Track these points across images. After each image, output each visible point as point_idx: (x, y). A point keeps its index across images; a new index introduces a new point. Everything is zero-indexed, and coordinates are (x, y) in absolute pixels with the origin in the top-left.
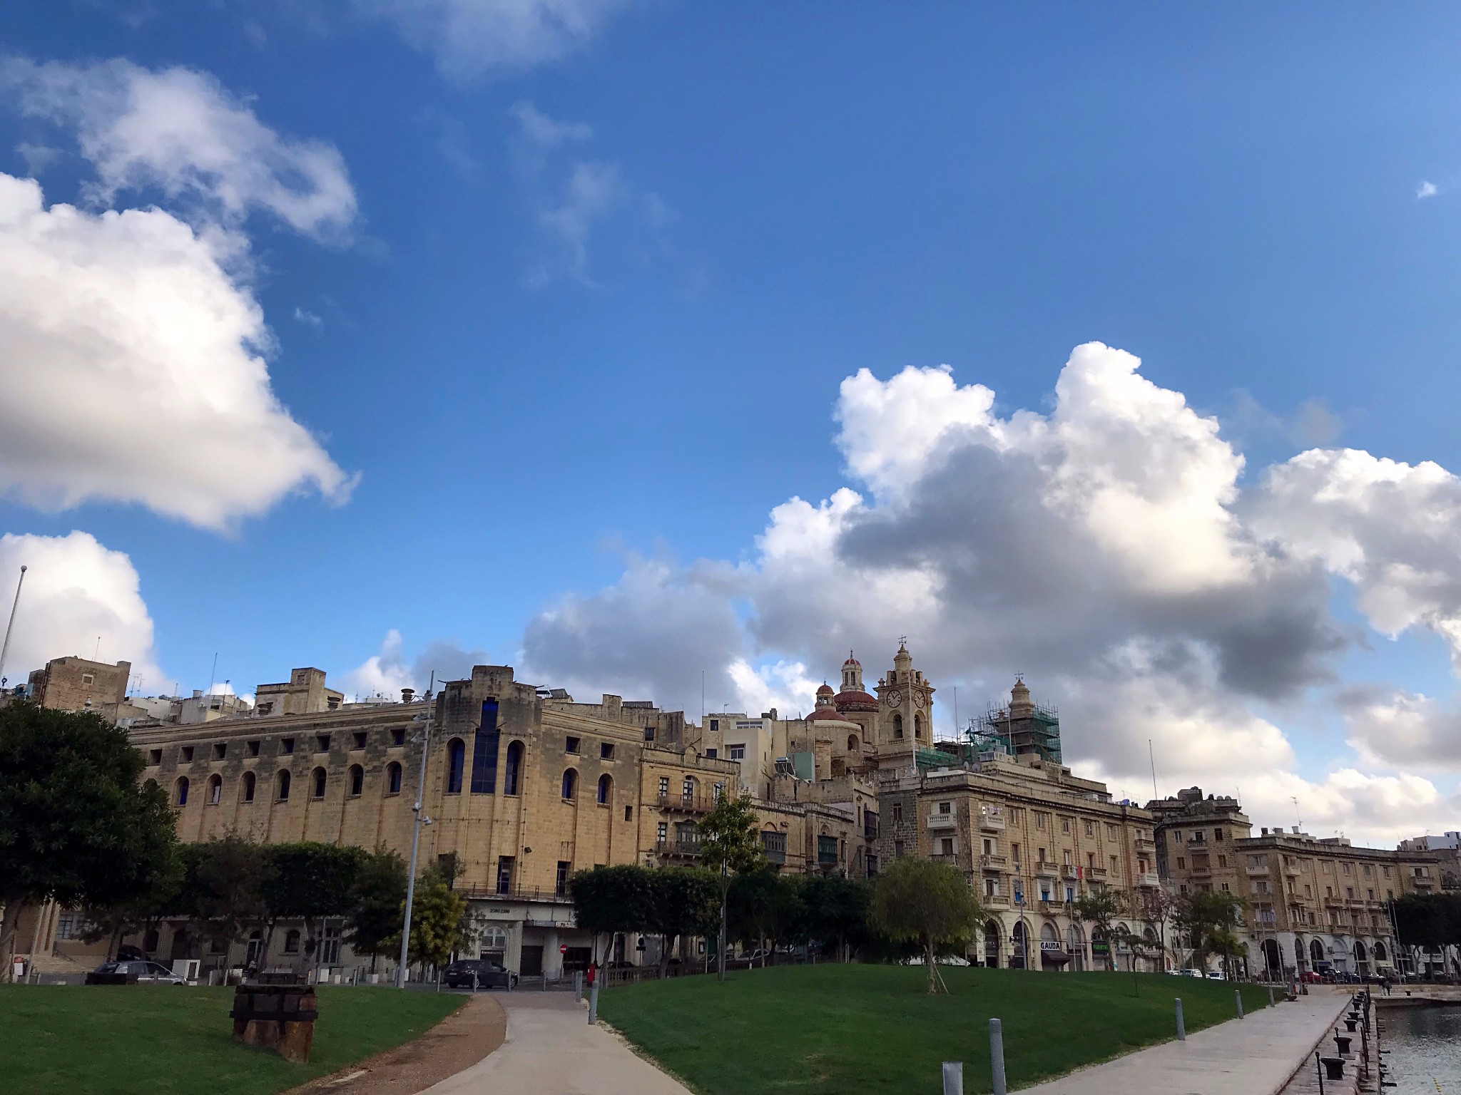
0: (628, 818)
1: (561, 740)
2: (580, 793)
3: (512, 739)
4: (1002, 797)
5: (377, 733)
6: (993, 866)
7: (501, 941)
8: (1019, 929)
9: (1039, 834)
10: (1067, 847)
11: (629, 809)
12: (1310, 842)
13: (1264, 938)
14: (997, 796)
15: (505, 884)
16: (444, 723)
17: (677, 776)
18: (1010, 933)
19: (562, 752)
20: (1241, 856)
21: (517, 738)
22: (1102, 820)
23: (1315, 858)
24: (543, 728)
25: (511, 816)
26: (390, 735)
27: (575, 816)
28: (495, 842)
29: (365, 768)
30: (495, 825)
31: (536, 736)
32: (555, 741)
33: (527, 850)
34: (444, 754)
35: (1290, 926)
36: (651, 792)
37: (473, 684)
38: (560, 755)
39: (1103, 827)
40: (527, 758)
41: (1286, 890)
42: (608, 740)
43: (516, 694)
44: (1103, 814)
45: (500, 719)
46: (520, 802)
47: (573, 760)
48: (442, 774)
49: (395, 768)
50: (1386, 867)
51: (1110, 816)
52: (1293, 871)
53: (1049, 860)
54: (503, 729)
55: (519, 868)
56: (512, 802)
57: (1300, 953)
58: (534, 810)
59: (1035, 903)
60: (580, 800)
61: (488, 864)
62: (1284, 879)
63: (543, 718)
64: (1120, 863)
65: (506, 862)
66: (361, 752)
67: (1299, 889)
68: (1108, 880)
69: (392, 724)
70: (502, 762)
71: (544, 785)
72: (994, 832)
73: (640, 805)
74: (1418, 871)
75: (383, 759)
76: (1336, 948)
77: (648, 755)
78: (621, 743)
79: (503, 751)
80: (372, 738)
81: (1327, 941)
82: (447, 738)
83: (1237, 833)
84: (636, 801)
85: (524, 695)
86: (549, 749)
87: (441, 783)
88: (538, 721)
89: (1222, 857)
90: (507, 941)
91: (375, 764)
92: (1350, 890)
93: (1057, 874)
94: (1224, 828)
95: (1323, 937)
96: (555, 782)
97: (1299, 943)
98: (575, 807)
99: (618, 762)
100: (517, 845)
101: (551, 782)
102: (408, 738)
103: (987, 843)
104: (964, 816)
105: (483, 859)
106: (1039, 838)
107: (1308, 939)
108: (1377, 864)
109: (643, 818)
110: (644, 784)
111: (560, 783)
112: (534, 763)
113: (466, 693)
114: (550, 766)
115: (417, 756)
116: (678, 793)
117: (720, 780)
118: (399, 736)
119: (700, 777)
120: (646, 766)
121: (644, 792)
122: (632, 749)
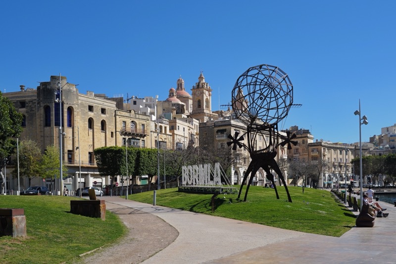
0: (112, 136)
1: (86, 106)
2: (95, 127)
3: (68, 106)
11: (112, 133)
15: (70, 160)
16: (41, 99)
17: (129, 121)
18: (242, 175)
20: (310, 149)
21: (70, 105)
23: (332, 149)
24: (80, 101)
25: (69, 135)
26: (19, 104)
27: (93, 135)
28: (66, 145)
30: (65, 139)
31: (77, 104)
32: (84, 107)
34: (42, 111)
35: (322, 171)
36: (120, 127)
37: (51, 83)
38: (86, 112)
40: (75, 113)
41: (322, 159)
42: (103, 107)
43: (68, 88)
45: (64, 97)
46: (73, 130)
47: (91, 115)
48: (42, 119)
52: (325, 153)
54: (65, 102)
55: (75, 154)
56: (70, 129)
61: (64, 153)
62: (322, 156)
63: (79, 98)
65: (70, 153)
67: (326, 159)
69: (19, 99)
71: (82, 124)
73: (116, 132)
76: (335, 178)
77: (118, 113)
78: (108, 108)
79: (66, 110)
82: (42, 105)
83: (309, 141)
84: (114, 130)
85: (71, 88)
86: (82, 110)
87: (42, 122)
88: (77, 99)
89: (303, 149)
94: (305, 139)
98: (93, 132)
99: (108, 115)
100: (73, 146)
101: (84, 122)
102: (27, 105)
109: (117, 136)
110: (117, 123)
111: (87, 123)
112: (77, 115)
113: (49, 87)
114: (83, 116)
115: (31, 112)
116: (129, 127)
117: (144, 122)
118: (23, 104)
119: (137, 121)
120: (117, 117)
121: (117, 127)
122: (112, 111)
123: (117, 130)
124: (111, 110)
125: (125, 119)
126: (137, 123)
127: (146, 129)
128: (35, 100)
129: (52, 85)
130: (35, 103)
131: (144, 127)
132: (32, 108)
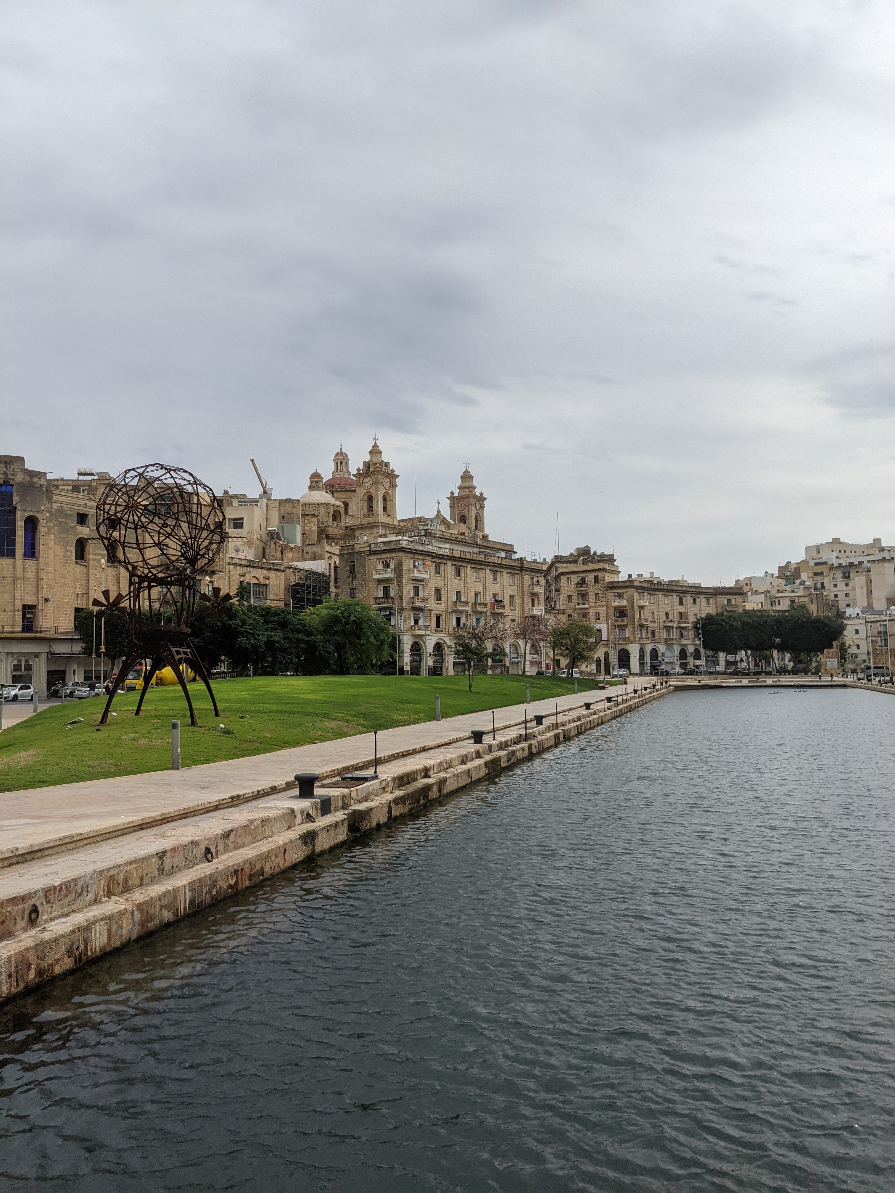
1: (71, 515)
2: (91, 557)
3: (27, 514)
4: (429, 556)
6: (418, 604)
7: (29, 668)
8: (438, 647)
9: (457, 581)
10: (477, 590)
12: (659, 583)
13: (619, 648)
14: (425, 555)
15: (29, 625)
18: (430, 650)
19: (74, 525)
20: (610, 594)
21: (32, 514)
22: (505, 572)
23: (660, 594)
24: (55, 506)
25: (30, 574)
27: (88, 574)
28: (18, 594)
30: (18, 582)
31: (48, 512)
32: (67, 516)
33: (47, 600)
35: (637, 638)
38: (71, 527)
39: (506, 576)
40: (42, 529)
41: (637, 616)
43: (28, 479)
44: (506, 567)
45: (16, 499)
46: (38, 564)
47: (84, 531)
50: (708, 599)
51: (512, 567)
52: (643, 603)
53: (463, 599)
54: (18, 507)
55: (40, 614)
56: (31, 564)
57: (642, 657)
58: (51, 570)
59: (451, 629)
60: (91, 562)
61: (14, 611)
62: (636, 608)
63: (55, 498)
64: (517, 600)
65: (29, 610)
67: (646, 614)
68: (507, 611)
70: (20, 533)
71: (59, 551)
72: (421, 580)
74: (729, 601)
76: (668, 653)
79: (20, 524)
81: (662, 648)
83: (609, 578)
85: (35, 480)
86: (60, 522)
88: (50, 500)
89: (597, 595)
90: (34, 668)
92: (681, 614)
93: (468, 608)
94: (600, 575)
95: (659, 646)
96: (68, 548)
97: (642, 651)
98: (87, 567)
100: (38, 597)
101: (65, 547)
103: (416, 589)
104: (398, 571)
105: (9, 607)
106: (456, 584)
107: (648, 648)
108: (702, 597)
111: (73, 548)
112: (48, 533)
114: (63, 535)
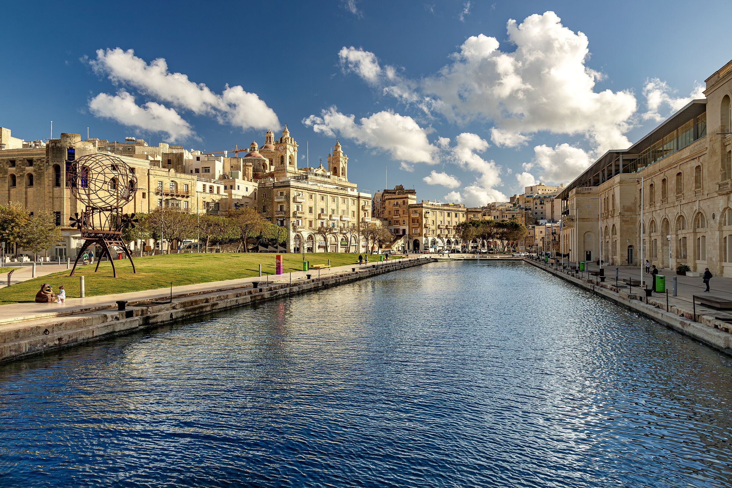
0: (144, 198)
4: (305, 190)
5: (20, 160)
6: (299, 215)
10: (333, 208)
11: (144, 194)
13: (414, 239)
14: (303, 189)
16: (50, 157)
17: (167, 181)
18: (306, 239)
20: (411, 211)
23: (438, 211)
26: (26, 161)
28: (79, 207)
29: (17, 176)
34: (51, 170)
35: (423, 234)
36: (154, 186)
37: (62, 141)
40: (91, 173)
41: (424, 222)
42: (132, 166)
43: (83, 146)
44: (350, 196)
45: (77, 157)
48: (51, 179)
49: (30, 176)
50: (463, 214)
51: (353, 196)
54: (78, 161)
57: (426, 243)
59: (317, 228)
62: (424, 219)
64: (356, 214)
66: (14, 169)
67: (429, 221)
68: (350, 220)
69: (26, 157)
72: (301, 203)
73: (149, 192)
74: (474, 215)
75: (25, 172)
76: (440, 242)
78: (139, 167)
79: (79, 170)
80: (18, 163)
82: (51, 164)
84: (147, 191)
85: (87, 147)
87: (51, 182)
89: (404, 211)
91: (21, 174)
92: (448, 222)
93: (328, 217)
94: (406, 200)
95: (436, 238)
97: (426, 240)
99: (138, 175)
102: (34, 163)
103: (297, 207)
104: (288, 197)
106: (321, 205)
107: (430, 239)
108: (460, 213)
109: (151, 197)
110: (151, 184)
113: (59, 145)
115: (40, 171)
116: (167, 187)
117: (187, 182)
118: (30, 162)
119: (178, 181)
120: (151, 176)
121: (151, 187)
122: (144, 170)
123: (151, 190)
124: (142, 169)
125: (161, 179)
126: (178, 183)
127: (190, 189)
128: (44, 158)
129: (62, 143)
130: (43, 161)
131: (188, 187)
132: (40, 166)
